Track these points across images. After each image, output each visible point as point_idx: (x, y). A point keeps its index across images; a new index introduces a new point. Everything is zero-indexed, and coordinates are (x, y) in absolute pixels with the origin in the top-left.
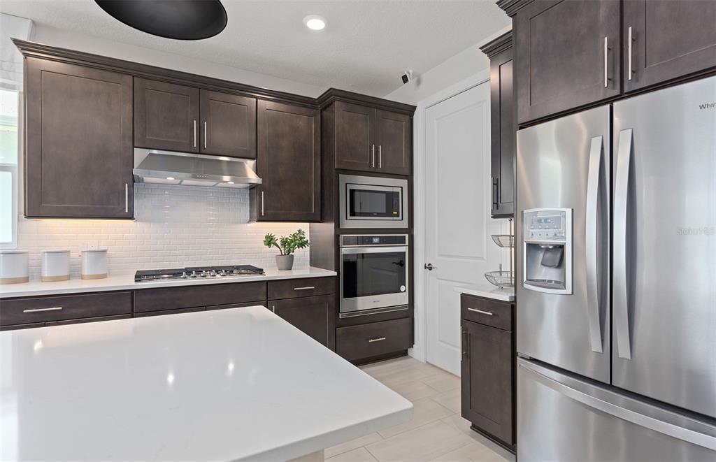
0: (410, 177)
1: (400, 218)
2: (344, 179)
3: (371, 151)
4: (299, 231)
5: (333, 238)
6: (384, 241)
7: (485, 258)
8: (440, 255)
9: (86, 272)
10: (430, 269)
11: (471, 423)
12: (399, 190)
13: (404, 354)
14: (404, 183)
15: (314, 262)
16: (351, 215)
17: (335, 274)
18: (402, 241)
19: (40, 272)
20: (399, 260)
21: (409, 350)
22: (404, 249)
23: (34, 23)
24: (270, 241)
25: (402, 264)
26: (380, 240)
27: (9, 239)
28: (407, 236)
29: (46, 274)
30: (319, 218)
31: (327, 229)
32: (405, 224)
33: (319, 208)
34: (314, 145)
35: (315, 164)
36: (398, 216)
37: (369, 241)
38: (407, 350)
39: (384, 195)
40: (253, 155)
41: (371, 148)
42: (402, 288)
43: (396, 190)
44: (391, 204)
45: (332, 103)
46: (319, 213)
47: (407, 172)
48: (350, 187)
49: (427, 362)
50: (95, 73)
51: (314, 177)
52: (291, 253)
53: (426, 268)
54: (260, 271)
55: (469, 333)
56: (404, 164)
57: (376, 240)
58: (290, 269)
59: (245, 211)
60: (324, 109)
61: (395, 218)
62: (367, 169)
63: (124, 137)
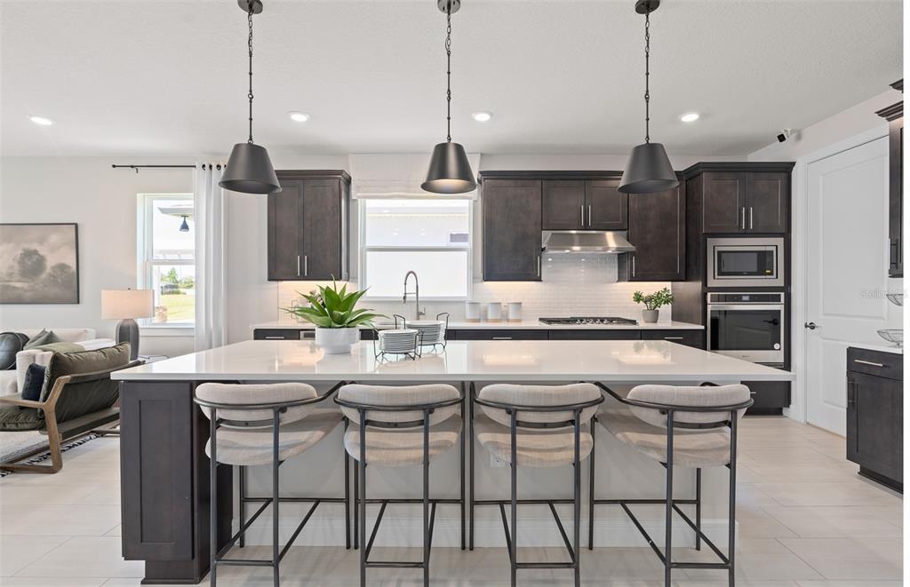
0: (787, 235)
1: (775, 276)
2: (711, 242)
3: (741, 214)
4: (665, 289)
5: (700, 296)
6: (753, 299)
7: (886, 318)
8: (825, 314)
9: (511, 317)
10: (813, 328)
11: (859, 466)
12: (774, 249)
13: (778, 412)
14: (780, 241)
15: (676, 316)
16: (718, 275)
17: (703, 327)
18: (777, 299)
19: (486, 316)
20: (773, 319)
21: (784, 409)
22: (779, 307)
23: (482, 154)
24: (638, 298)
25: (776, 322)
26: (750, 298)
27: (465, 295)
28: (782, 294)
29: (490, 317)
30: (684, 278)
31: (694, 287)
32: (780, 282)
33: (684, 269)
34: (679, 213)
35: (679, 230)
36: (771, 274)
37: (738, 299)
38: (781, 409)
39: (755, 254)
40: (626, 227)
41: (740, 210)
42: (776, 346)
43: (768, 249)
44: (763, 263)
45: (700, 174)
46: (684, 273)
47: (783, 230)
48: (717, 249)
49: (808, 423)
50: (520, 182)
51: (679, 240)
52: (657, 308)
53: (806, 326)
54: (634, 322)
55: (856, 383)
56: (780, 221)
57: (747, 298)
58: (656, 322)
59: (614, 272)
60: (690, 179)
61: (768, 277)
62: (736, 231)
63: (536, 224)
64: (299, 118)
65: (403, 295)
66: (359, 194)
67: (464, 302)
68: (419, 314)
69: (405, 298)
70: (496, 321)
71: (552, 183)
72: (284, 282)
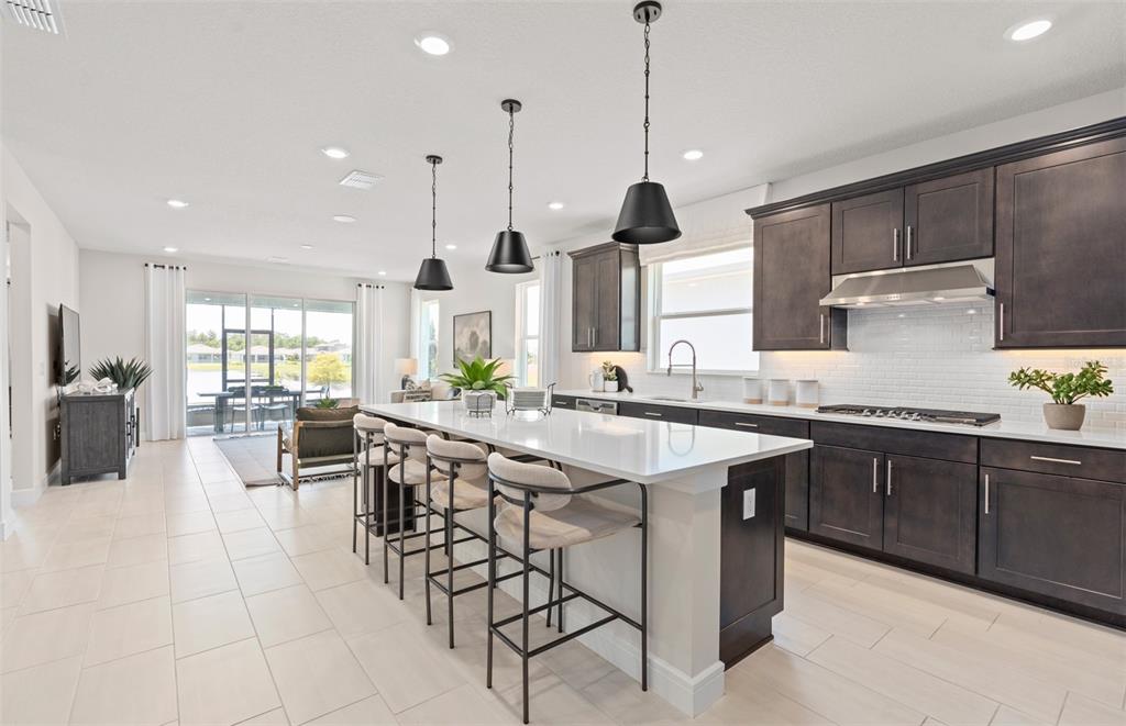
9: (798, 400)
19: (766, 397)
29: (771, 398)
40: (989, 251)
63: (821, 268)
64: (556, 206)
65: (668, 367)
66: (648, 260)
67: (740, 377)
68: (696, 390)
69: (669, 370)
70: (776, 404)
71: (846, 204)
72: (594, 353)
